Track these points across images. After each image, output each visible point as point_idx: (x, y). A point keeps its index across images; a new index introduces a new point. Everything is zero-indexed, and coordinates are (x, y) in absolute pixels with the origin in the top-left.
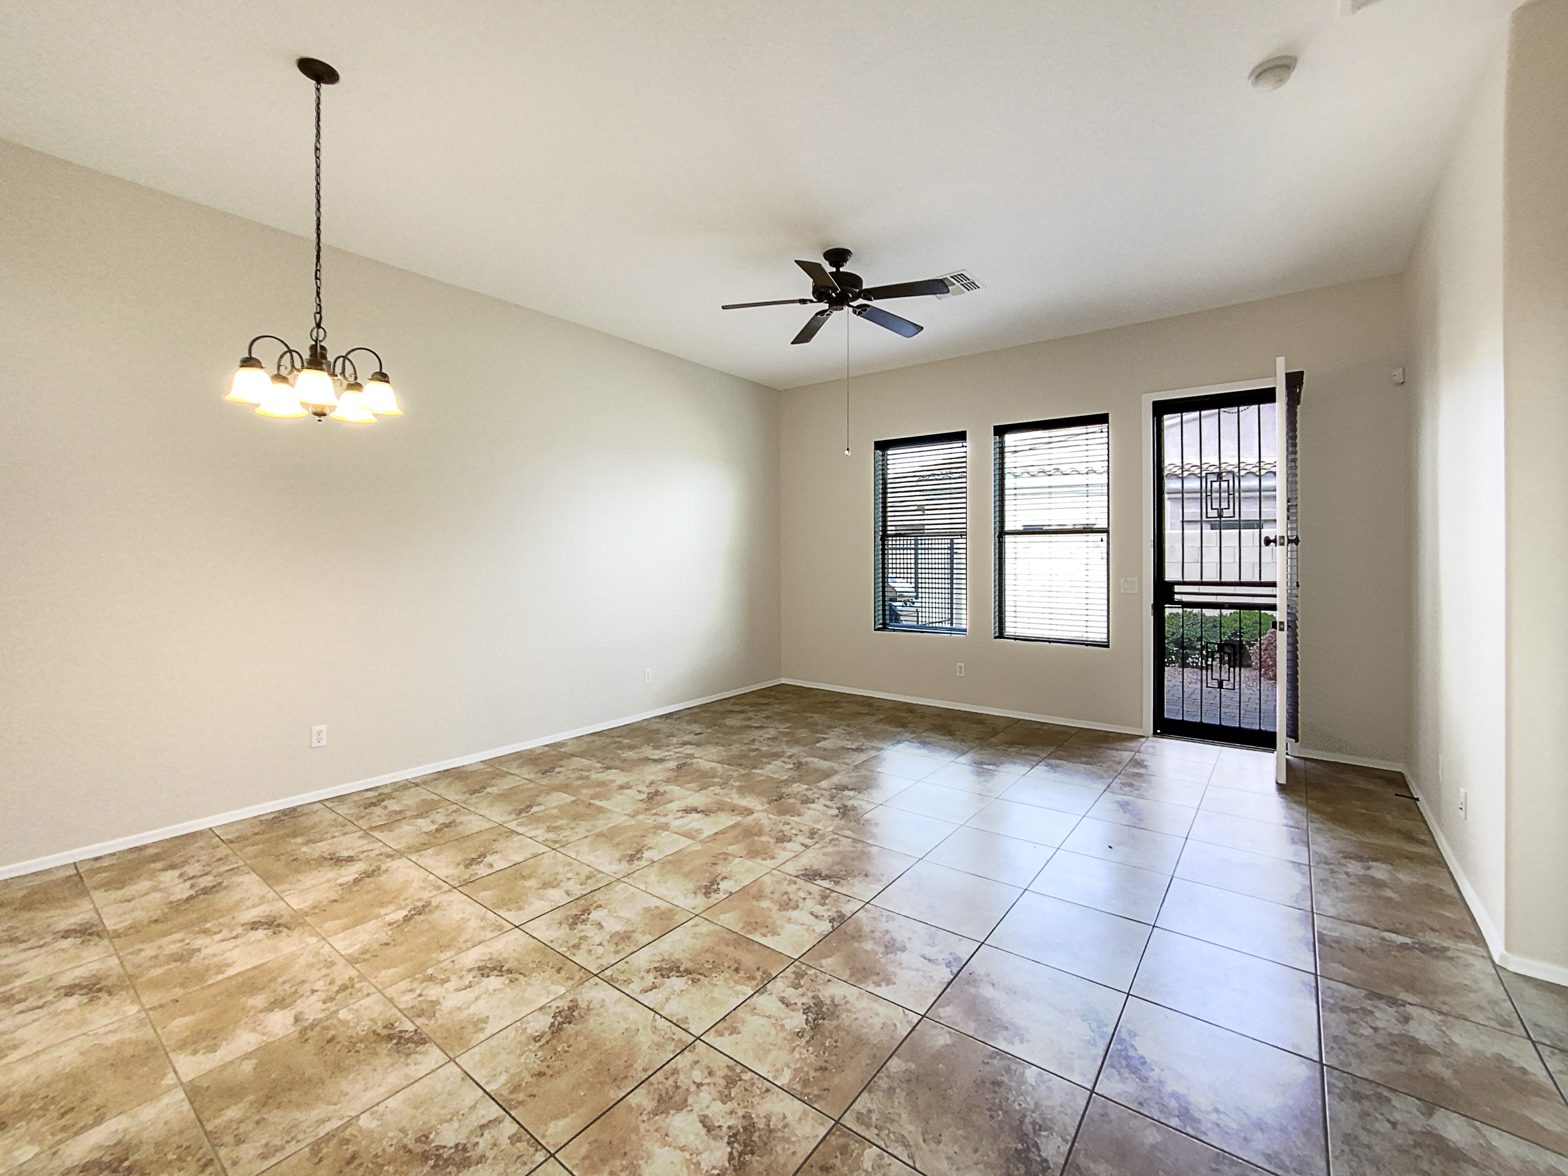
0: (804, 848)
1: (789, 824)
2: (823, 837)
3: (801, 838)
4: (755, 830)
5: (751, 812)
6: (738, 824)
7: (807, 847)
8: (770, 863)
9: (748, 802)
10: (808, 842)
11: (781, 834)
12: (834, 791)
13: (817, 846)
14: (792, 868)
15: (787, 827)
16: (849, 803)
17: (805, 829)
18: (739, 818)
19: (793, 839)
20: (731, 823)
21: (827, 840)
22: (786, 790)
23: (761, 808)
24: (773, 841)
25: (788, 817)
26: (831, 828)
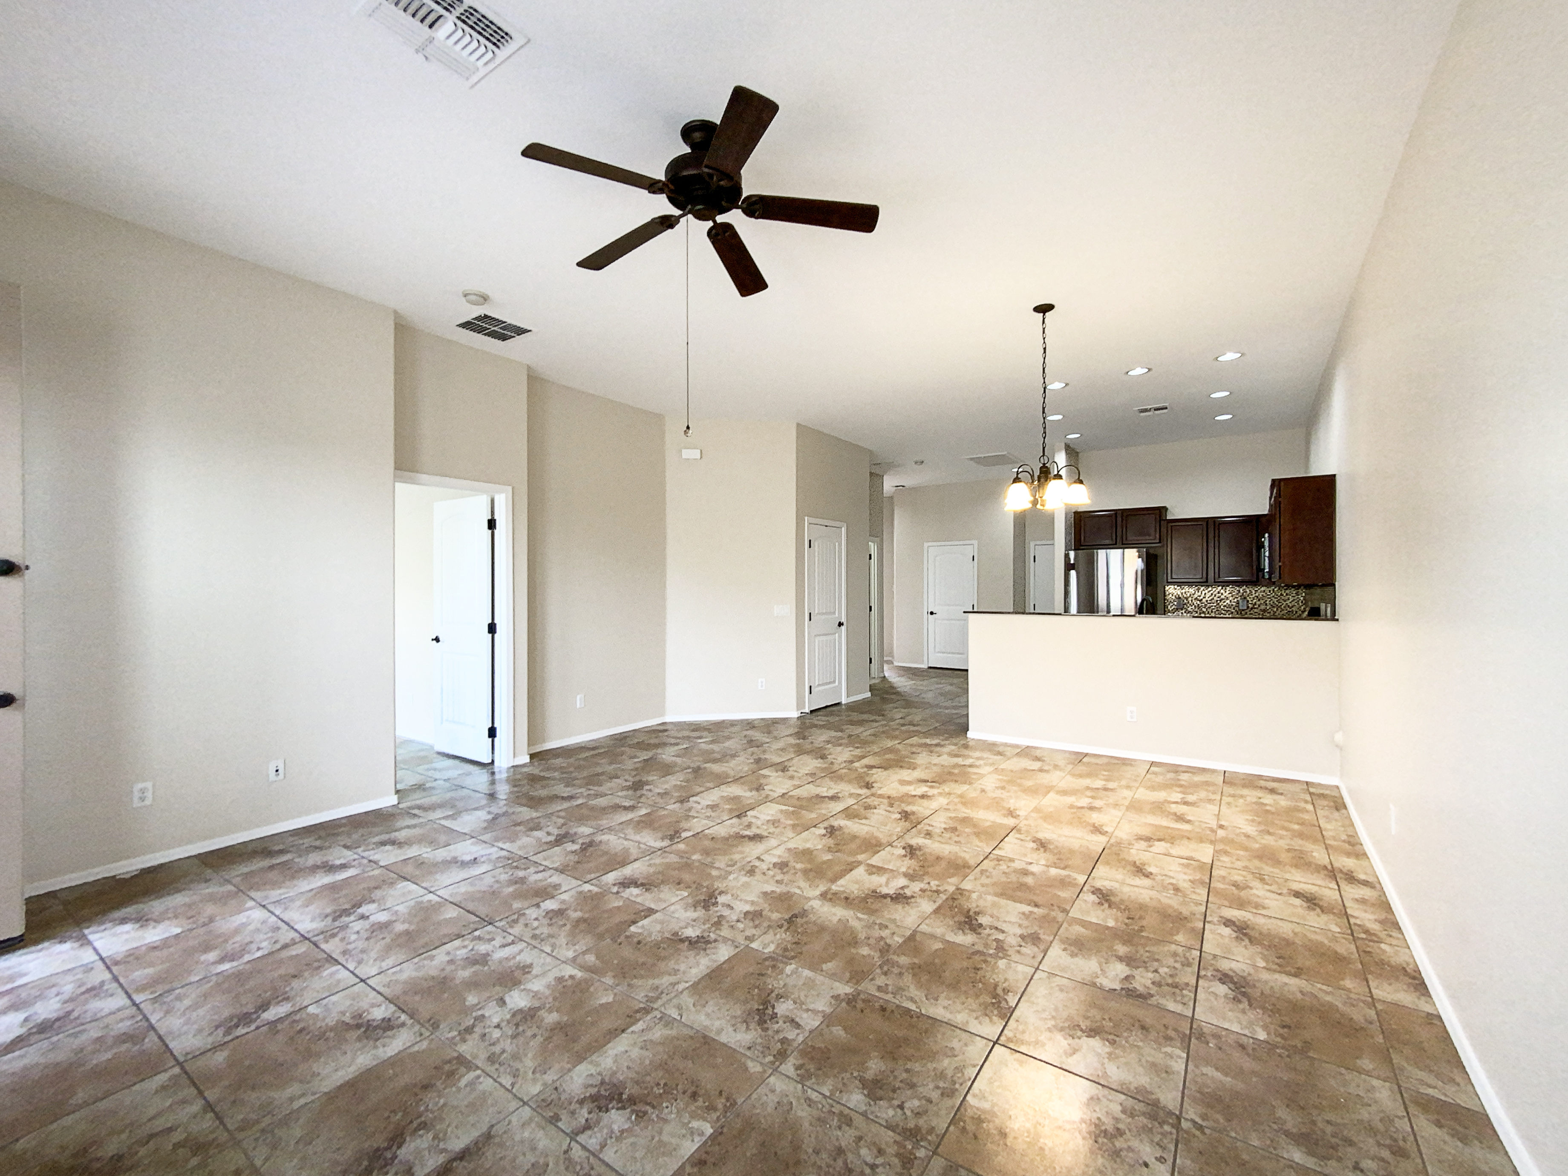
0: (762, 857)
1: (777, 881)
2: (742, 868)
3: (764, 866)
4: (812, 874)
5: (824, 896)
6: (834, 880)
7: (758, 858)
8: (791, 845)
9: (833, 914)
10: (757, 863)
11: (785, 870)
12: (713, 936)
13: (749, 860)
14: (773, 842)
15: (778, 878)
16: (700, 913)
17: (759, 876)
18: (834, 888)
19: (771, 866)
20: (841, 882)
21: (739, 864)
22: (783, 936)
23: (812, 903)
24: (792, 864)
25: (778, 890)
26: (731, 877)
